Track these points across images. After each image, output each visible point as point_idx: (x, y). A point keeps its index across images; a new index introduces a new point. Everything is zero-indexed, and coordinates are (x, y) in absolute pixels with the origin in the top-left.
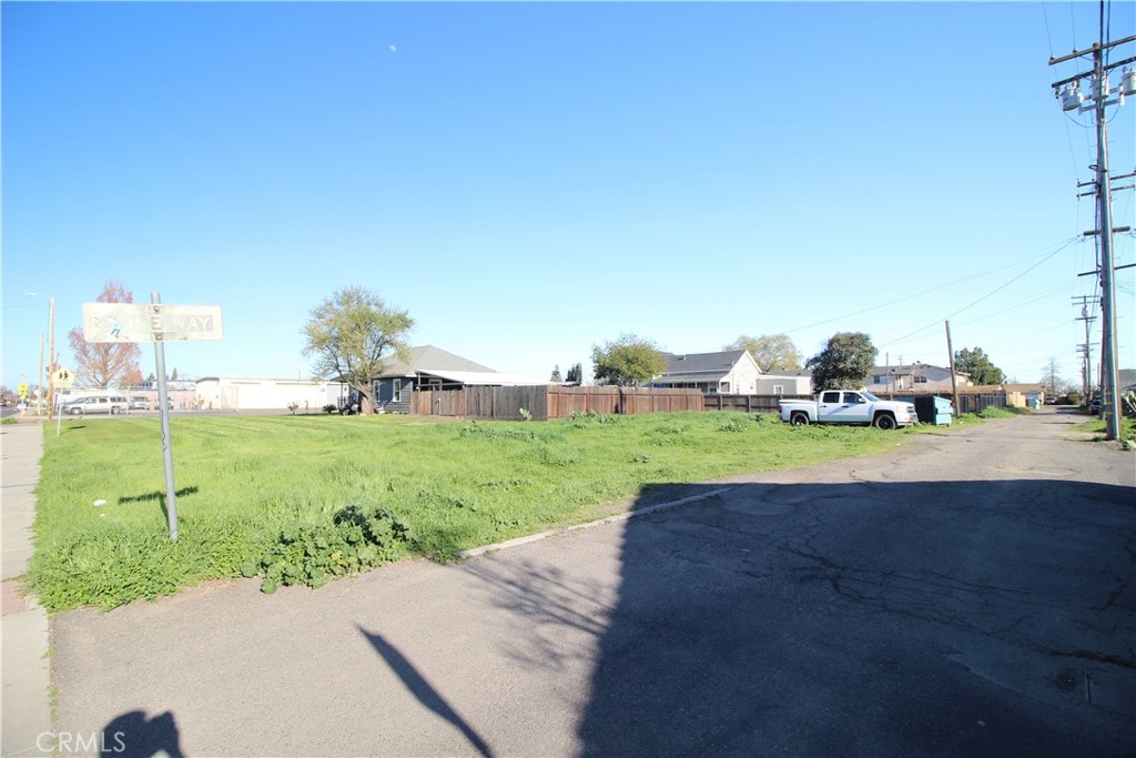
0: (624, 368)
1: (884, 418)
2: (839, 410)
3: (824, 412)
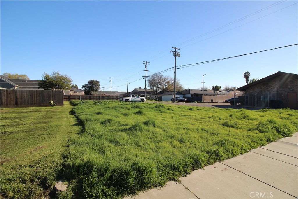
1: (142, 100)
2: (135, 99)
3: (132, 99)
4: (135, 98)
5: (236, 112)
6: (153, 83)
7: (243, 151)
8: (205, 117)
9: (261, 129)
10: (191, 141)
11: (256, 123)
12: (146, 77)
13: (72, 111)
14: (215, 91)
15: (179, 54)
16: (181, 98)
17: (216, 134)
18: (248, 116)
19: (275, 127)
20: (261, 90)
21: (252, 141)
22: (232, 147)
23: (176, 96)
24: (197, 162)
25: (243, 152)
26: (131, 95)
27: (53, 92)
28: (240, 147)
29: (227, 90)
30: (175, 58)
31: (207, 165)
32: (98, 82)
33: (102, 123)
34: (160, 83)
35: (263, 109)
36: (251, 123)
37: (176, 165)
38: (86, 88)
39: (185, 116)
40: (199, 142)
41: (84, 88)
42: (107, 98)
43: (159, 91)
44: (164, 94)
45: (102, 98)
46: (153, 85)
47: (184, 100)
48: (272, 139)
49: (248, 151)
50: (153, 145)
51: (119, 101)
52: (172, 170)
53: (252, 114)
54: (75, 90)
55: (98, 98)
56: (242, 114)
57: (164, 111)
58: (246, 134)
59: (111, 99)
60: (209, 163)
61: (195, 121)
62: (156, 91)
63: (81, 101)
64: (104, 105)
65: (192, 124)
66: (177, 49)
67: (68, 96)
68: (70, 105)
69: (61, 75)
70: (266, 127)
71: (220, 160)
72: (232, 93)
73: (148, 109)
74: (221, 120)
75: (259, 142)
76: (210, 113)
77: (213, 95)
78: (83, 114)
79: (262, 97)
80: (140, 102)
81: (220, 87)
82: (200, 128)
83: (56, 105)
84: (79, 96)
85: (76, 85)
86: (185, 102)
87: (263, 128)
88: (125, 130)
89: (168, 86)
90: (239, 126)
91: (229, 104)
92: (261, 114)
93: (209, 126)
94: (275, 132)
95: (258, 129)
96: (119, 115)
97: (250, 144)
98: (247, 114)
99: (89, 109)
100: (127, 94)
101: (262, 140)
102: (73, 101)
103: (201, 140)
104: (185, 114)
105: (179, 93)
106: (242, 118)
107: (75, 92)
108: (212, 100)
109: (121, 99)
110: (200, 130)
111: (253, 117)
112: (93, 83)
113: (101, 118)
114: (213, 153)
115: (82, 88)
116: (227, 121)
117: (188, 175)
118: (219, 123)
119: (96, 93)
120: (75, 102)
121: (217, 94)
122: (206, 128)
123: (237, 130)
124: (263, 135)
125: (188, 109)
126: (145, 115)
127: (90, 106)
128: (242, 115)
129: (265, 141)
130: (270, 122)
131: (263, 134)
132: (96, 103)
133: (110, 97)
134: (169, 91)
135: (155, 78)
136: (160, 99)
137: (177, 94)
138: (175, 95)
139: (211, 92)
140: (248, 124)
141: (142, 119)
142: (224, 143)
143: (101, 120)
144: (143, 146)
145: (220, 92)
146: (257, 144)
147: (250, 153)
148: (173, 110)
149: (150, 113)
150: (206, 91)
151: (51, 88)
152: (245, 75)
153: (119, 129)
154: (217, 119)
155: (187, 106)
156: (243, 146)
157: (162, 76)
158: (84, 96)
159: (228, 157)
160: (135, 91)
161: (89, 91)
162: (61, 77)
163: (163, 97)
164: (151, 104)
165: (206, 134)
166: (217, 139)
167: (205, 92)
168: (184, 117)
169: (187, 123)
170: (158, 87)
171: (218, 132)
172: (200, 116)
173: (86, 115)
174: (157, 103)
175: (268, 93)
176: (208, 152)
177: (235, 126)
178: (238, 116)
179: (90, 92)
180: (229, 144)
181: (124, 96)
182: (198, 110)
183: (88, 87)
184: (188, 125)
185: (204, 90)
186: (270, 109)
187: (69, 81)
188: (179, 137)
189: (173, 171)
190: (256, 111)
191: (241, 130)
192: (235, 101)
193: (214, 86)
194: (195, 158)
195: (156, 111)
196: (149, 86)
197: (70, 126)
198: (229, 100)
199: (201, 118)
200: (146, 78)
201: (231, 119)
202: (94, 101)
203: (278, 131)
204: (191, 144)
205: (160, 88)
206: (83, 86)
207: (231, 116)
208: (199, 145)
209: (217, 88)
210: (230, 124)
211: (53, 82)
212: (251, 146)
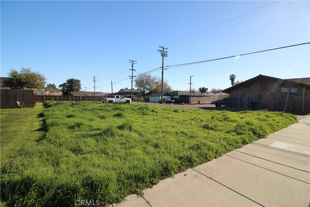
1: (128, 102)
2: (120, 100)
3: (116, 101)
5: (218, 114)
6: (140, 83)
7: (217, 154)
8: (188, 120)
9: (238, 131)
10: (167, 146)
11: (235, 124)
12: (132, 76)
13: (41, 113)
14: (202, 93)
15: (167, 54)
16: (169, 100)
17: (194, 137)
18: (229, 118)
19: (252, 129)
20: (244, 92)
21: (228, 144)
22: (207, 151)
23: (164, 97)
24: (166, 170)
25: (217, 156)
26: (116, 96)
27: (20, 91)
28: (215, 151)
29: (214, 92)
30: (163, 58)
31: (177, 173)
32: (78, 81)
33: (70, 128)
34: (148, 83)
35: (244, 110)
36: (230, 125)
37: (141, 176)
38: (64, 88)
39: (168, 118)
40: (175, 147)
41: (62, 88)
42: (88, 99)
43: (148, 92)
44: (151, 95)
45: (83, 99)
46: (141, 86)
47: (172, 102)
48: (247, 142)
49: (223, 154)
50: (122, 153)
51: (102, 102)
52: (135, 181)
53: (233, 116)
54: (52, 89)
55: (78, 99)
56: (224, 115)
57: (147, 113)
58: (224, 136)
59: (93, 100)
60: (180, 170)
61: (177, 123)
62: (144, 92)
63: (56, 102)
64: (82, 106)
65: (173, 127)
66: (165, 48)
67: (42, 96)
68: (43, 107)
69: (32, 72)
70: (243, 128)
71: (192, 166)
72: (219, 94)
73: (131, 111)
74: (202, 122)
75: (235, 144)
76: (193, 115)
77: (200, 97)
78: (53, 117)
79: (244, 99)
80: (125, 103)
81: (207, 89)
82: (179, 132)
83: (24, 107)
84: (56, 97)
85: (54, 84)
86: (172, 104)
87: (241, 130)
88: (95, 135)
89: (156, 87)
90: (219, 128)
91: (214, 106)
92: (241, 115)
93: (189, 129)
94: (251, 133)
95: (235, 131)
96: (94, 118)
97: (226, 147)
98: (227, 116)
99: (62, 111)
100: (112, 95)
101: (237, 143)
102: (48, 101)
103: (177, 145)
104: (169, 116)
105: (167, 94)
106: (223, 120)
107: (52, 92)
108: (199, 102)
109: (104, 100)
110: (179, 133)
111: (233, 118)
112: (73, 82)
113: (71, 121)
114: (185, 159)
115: (60, 87)
116: (208, 123)
117: (154, 186)
118: (200, 125)
119: (76, 93)
120: (49, 103)
121: (204, 96)
122: (186, 131)
123: (216, 132)
124: (239, 138)
125: (173, 111)
126: (125, 117)
127: (65, 108)
128: (223, 117)
129: (240, 143)
130: (247, 124)
131: (239, 136)
132: (73, 104)
133: (92, 98)
134: (157, 92)
135: (142, 78)
136: (147, 100)
137: (164, 95)
138: (162, 97)
139: (197, 94)
140: (227, 126)
141: (120, 122)
142: (199, 147)
143: (70, 124)
144: (111, 153)
145: (207, 93)
146: (232, 147)
147: (224, 157)
148: (157, 112)
149: (131, 115)
150: (194, 92)
151: (19, 87)
152: (231, 78)
153: (88, 135)
154: (199, 121)
155: (173, 108)
156: (218, 149)
157: (150, 77)
158: (62, 96)
159: (202, 162)
160: (121, 92)
161: (67, 91)
162: (33, 74)
163: (151, 98)
164: (136, 106)
165: (184, 137)
166: (194, 142)
167: (192, 94)
168: (166, 120)
169: (167, 126)
170: (146, 88)
171: (197, 135)
172: (183, 119)
173: (56, 118)
174: (143, 104)
175: (250, 95)
176: (180, 158)
177: (215, 128)
178: (219, 118)
179: (69, 92)
180: (204, 148)
181: (108, 97)
182: (183, 111)
183: (66, 87)
184: (168, 128)
185: (192, 92)
186: (250, 110)
187: (42, 79)
188: (155, 141)
189: (137, 182)
190: (238, 112)
191: (220, 133)
192: (220, 103)
193: (201, 88)
194: (165, 165)
195: (139, 114)
196: (136, 87)
197: (31, 132)
198: (215, 102)
199: (183, 121)
200: (132, 78)
201: (212, 121)
202: (71, 102)
203: (254, 133)
204: (166, 149)
205: (148, 89)
206: (61, 86)
207: (212, 118)
208: (173, 150)
209: (204, 89)
210: (210, 126)
211: (22, 80)
212: (226, 149)
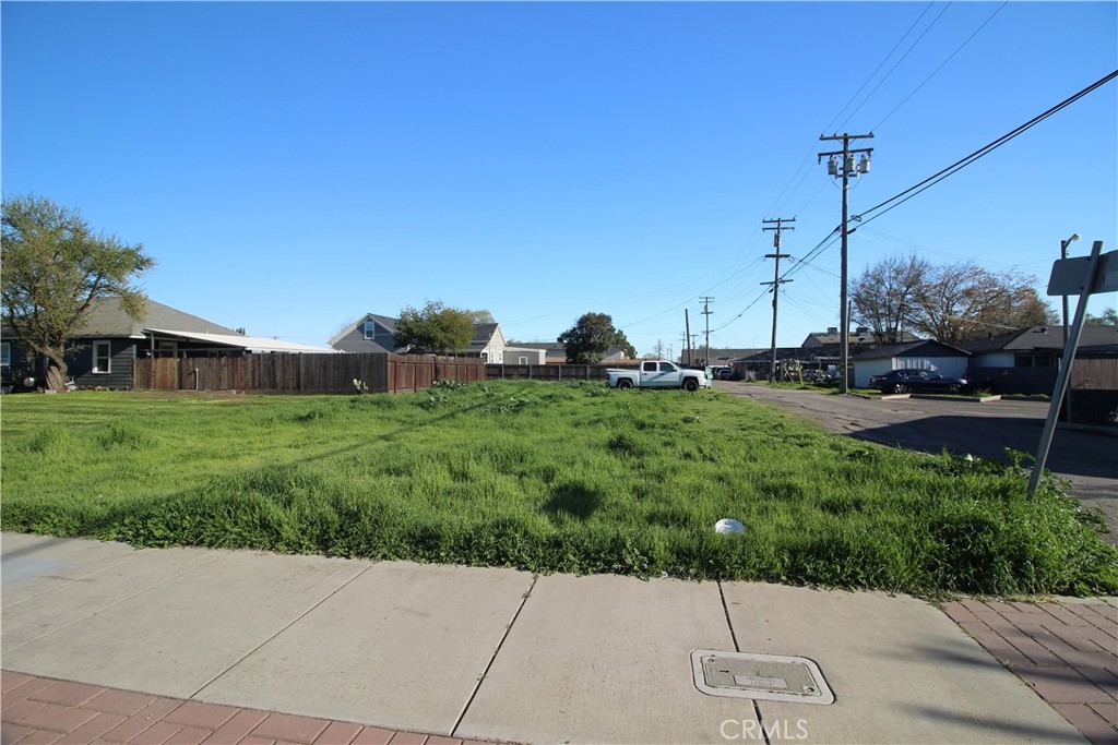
0: (441, 335)
1: (690, 383)
2: (655, 378)
3: (645, 379)
4: (658, 371)
44: (863, 354)
80: (678, 388)
105: (937, 348)
